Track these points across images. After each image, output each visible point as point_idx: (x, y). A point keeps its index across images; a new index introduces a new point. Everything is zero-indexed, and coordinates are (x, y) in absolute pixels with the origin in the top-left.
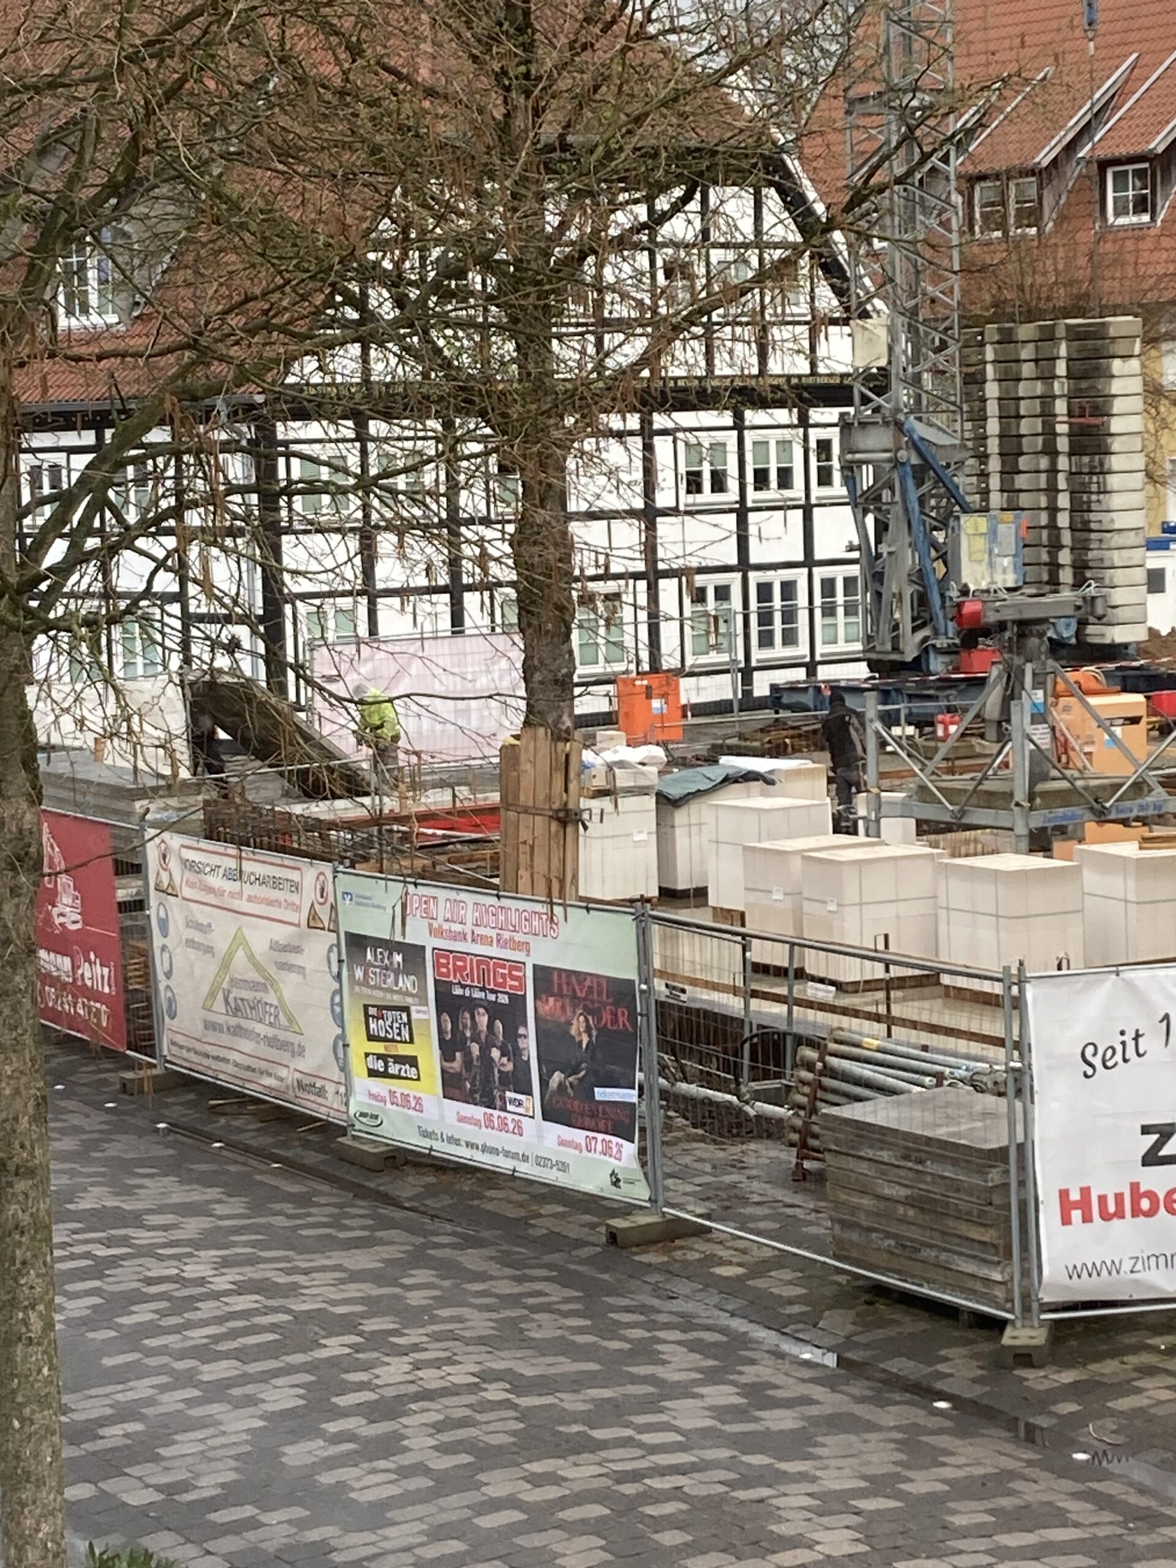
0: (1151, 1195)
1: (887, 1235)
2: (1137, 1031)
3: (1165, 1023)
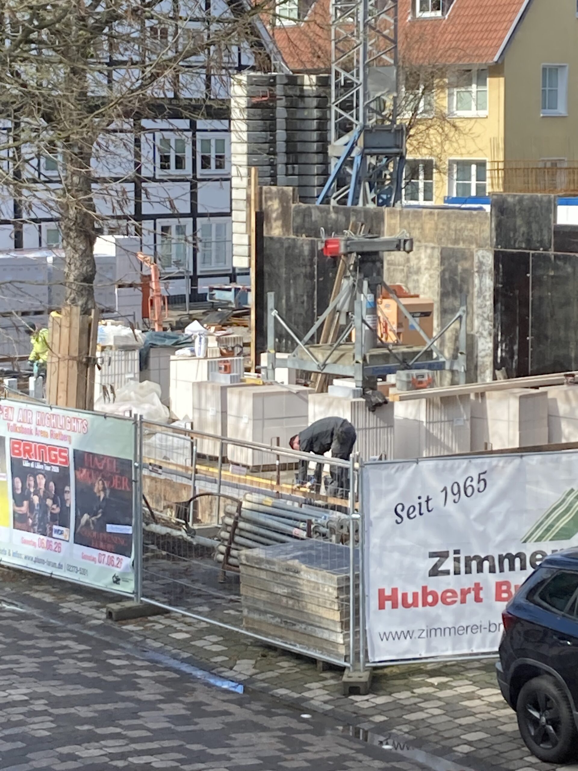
0: (434, 594)
1: (276, 615)
2: (428, 497)
3: (444, 492)
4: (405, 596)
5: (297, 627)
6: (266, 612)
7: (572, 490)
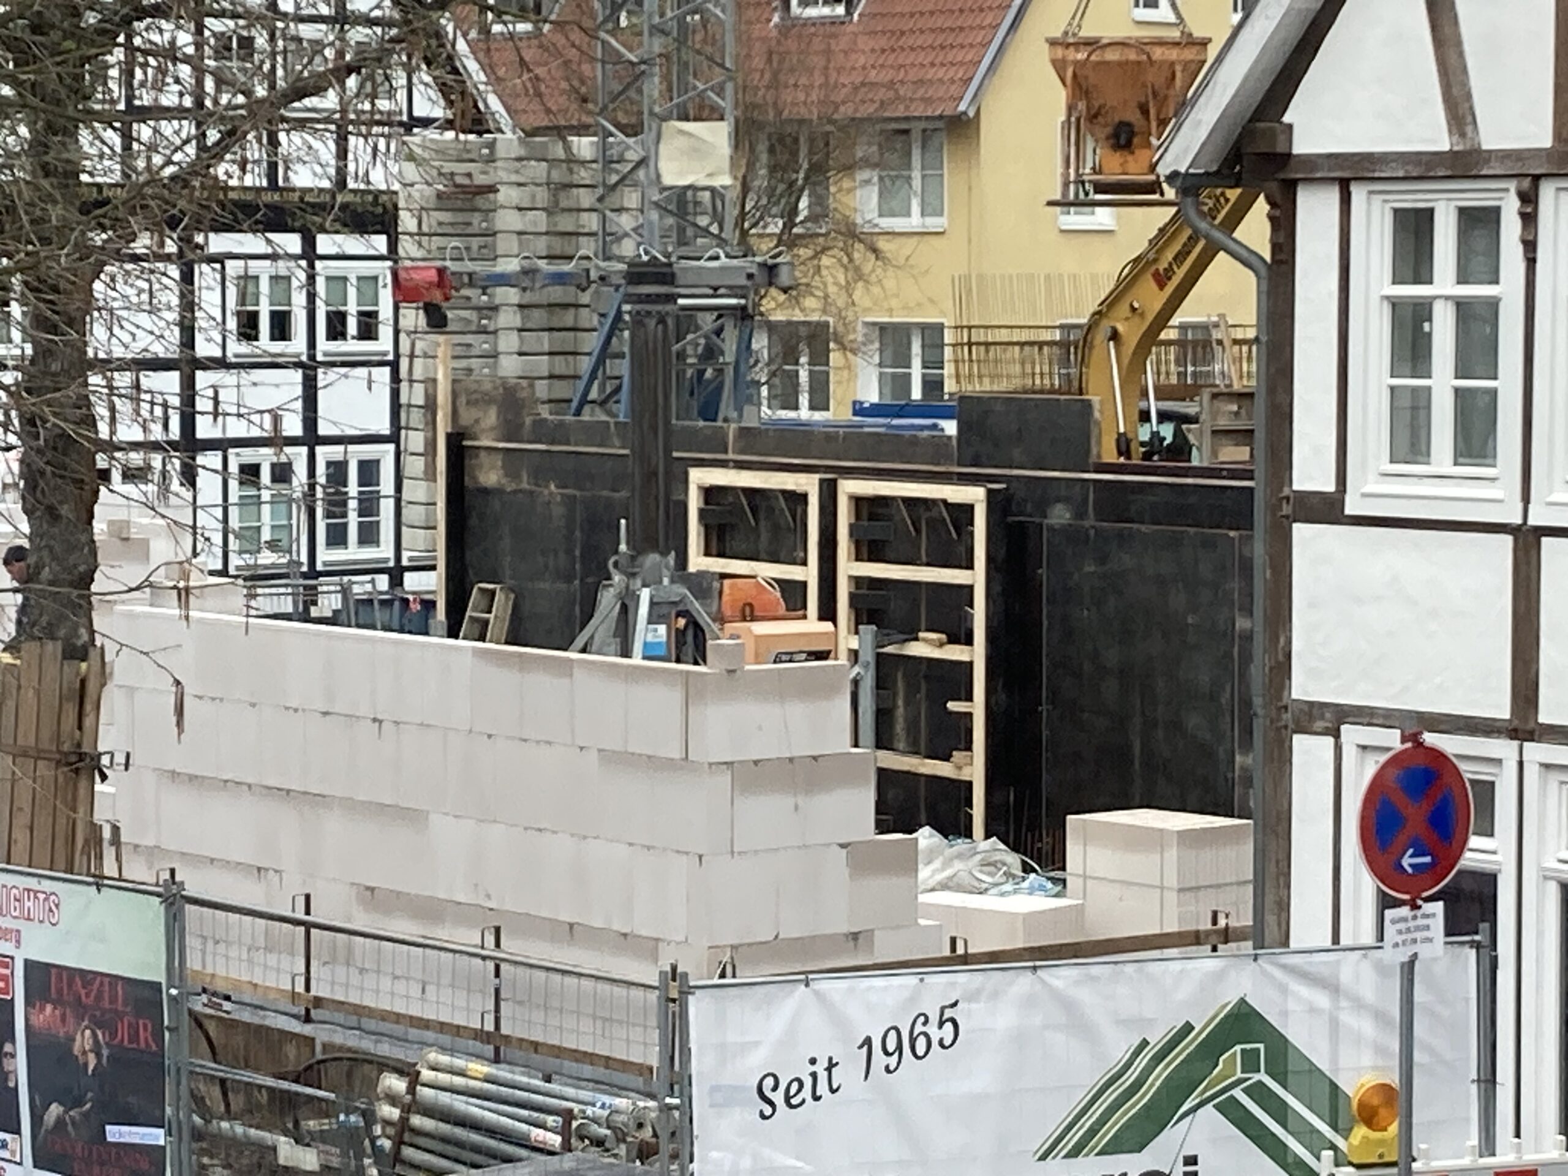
2: (830, 1059)
3: (865, 1048)
7: (1145, 1043)
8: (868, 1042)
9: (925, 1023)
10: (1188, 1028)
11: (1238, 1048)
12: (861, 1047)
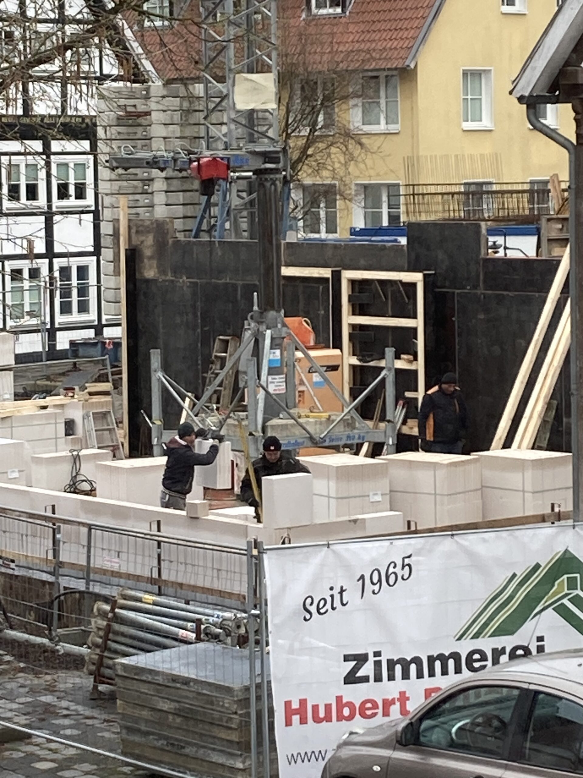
0: (350, 705)
1: (161, 737)
2: (342, 587)
3: (361, 581)
4: (315, 708)
5: (187, 751)
6: (147, 733)
7: (514, 575)
8: (362, 577)
9: (394, 567)
10: (537, 567)
11: (565, 577)
12: (358, 580)
